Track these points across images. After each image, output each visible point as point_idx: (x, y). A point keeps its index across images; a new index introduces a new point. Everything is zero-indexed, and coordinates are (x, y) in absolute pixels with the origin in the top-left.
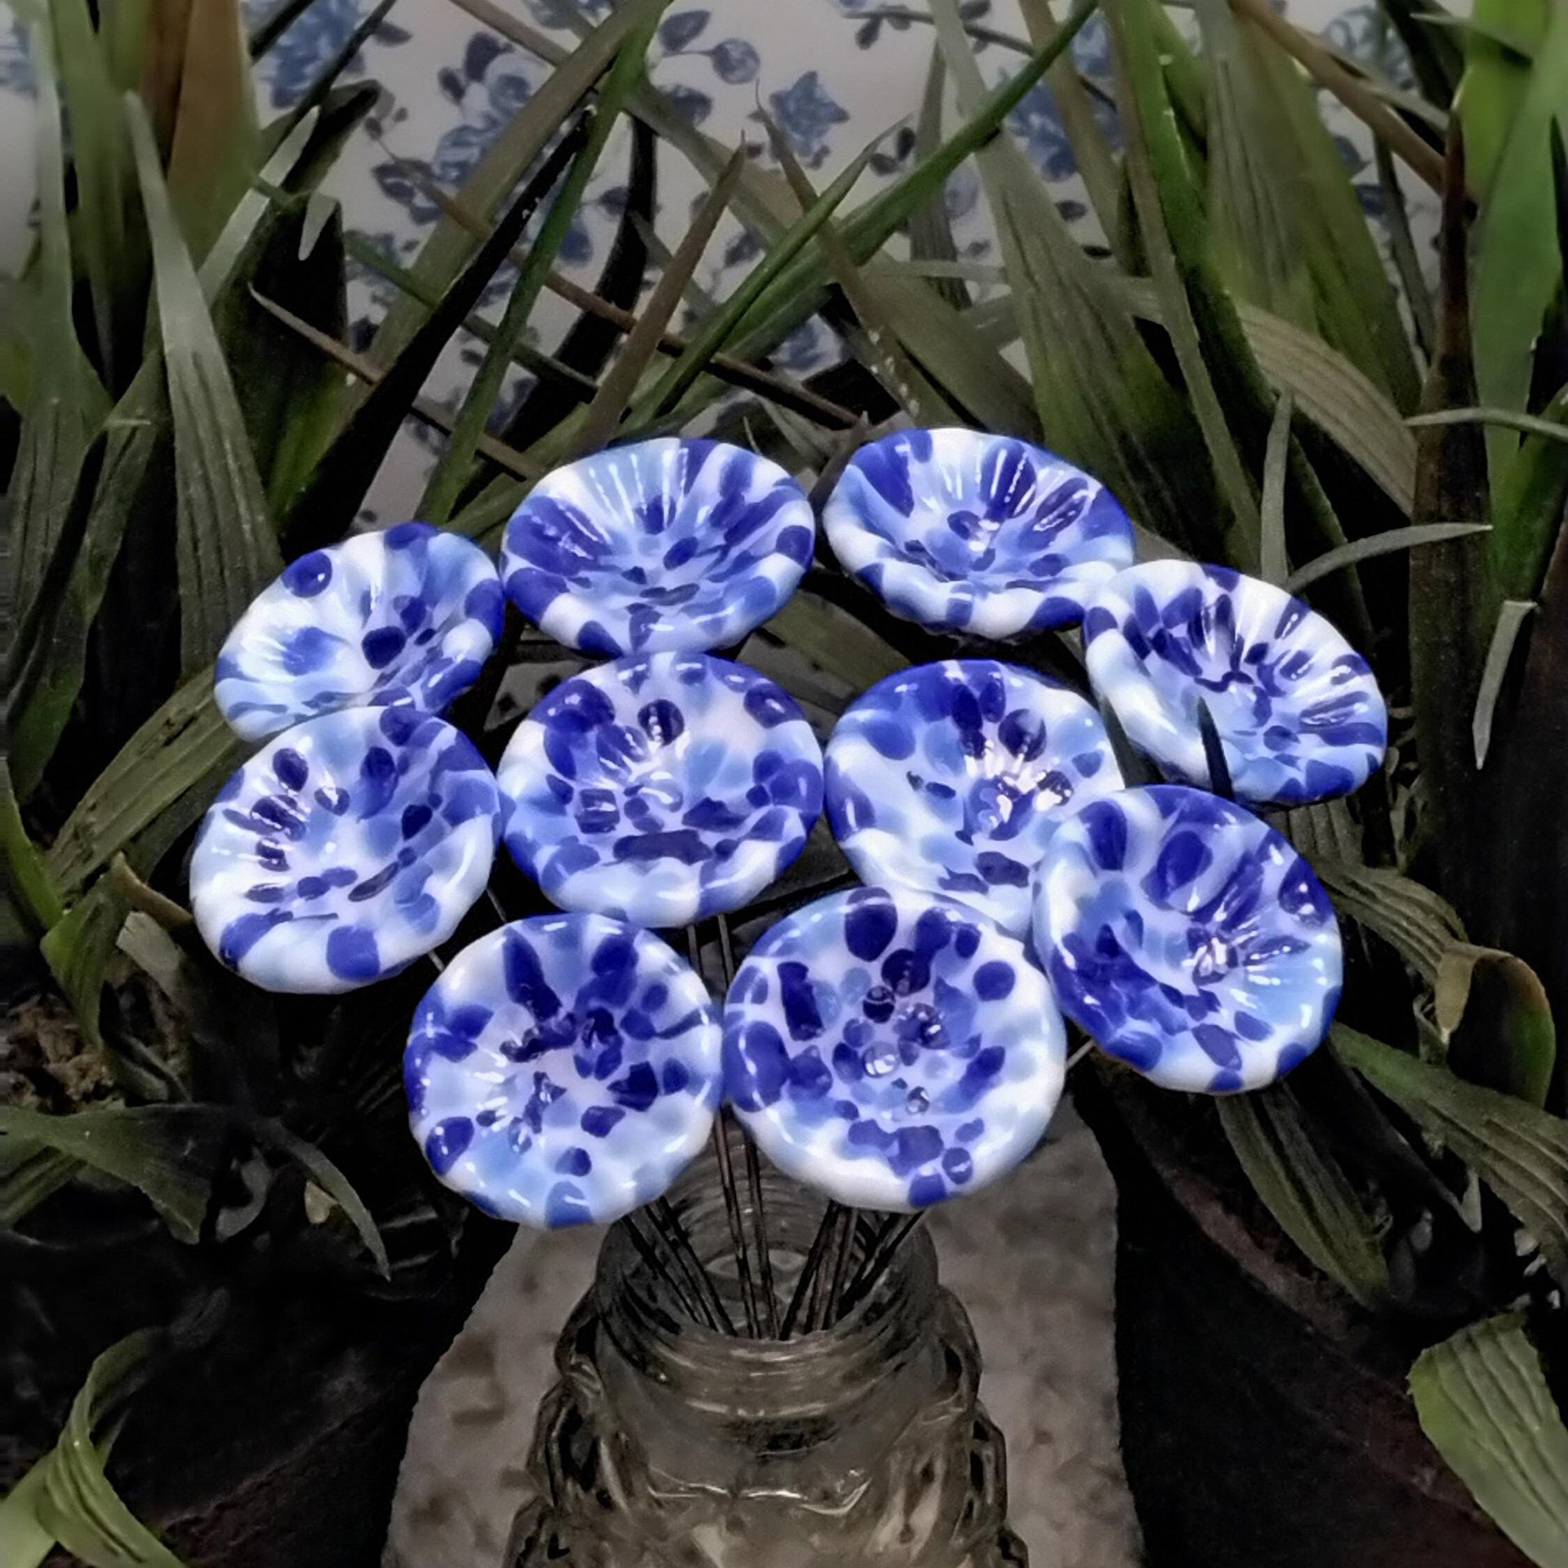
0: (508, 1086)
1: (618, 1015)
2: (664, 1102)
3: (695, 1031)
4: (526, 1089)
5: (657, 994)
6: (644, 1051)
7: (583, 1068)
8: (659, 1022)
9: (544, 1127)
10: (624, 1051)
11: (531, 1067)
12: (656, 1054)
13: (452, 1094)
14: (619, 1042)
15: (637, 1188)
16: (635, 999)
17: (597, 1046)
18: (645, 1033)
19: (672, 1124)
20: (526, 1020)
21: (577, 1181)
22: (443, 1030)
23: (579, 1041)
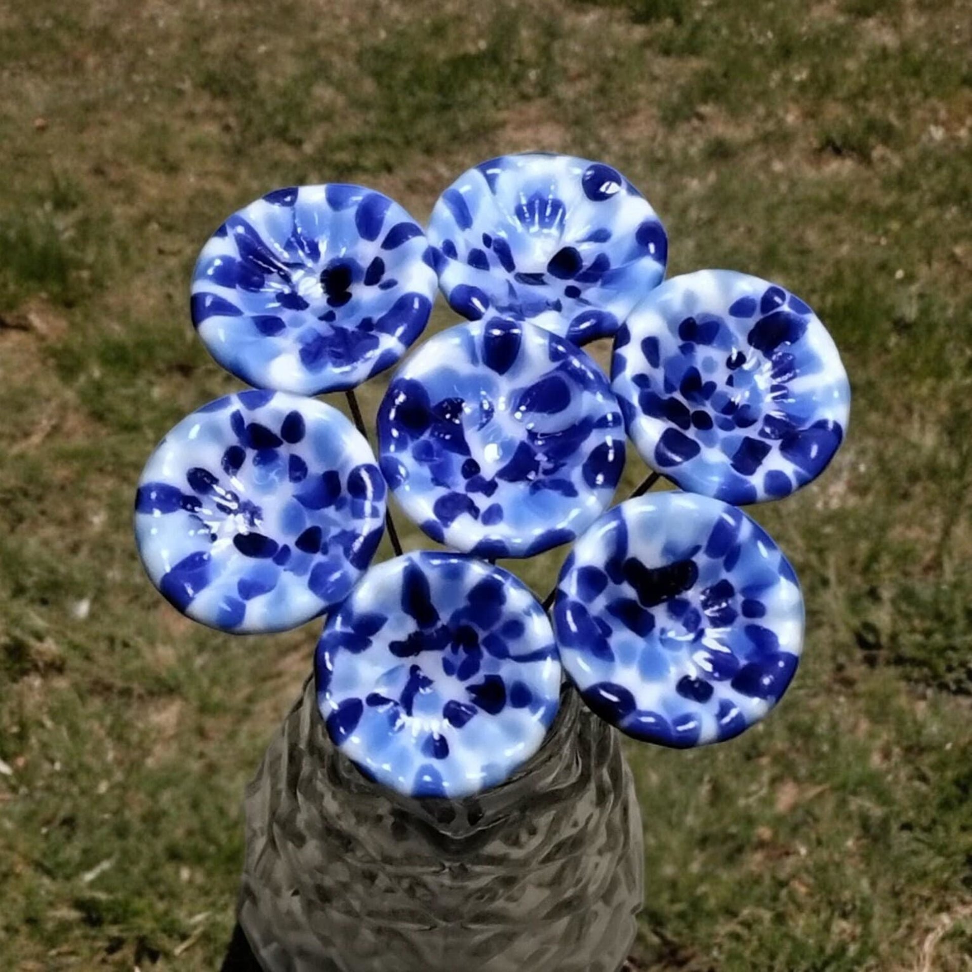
0: (390, 675)
1: (482, 635)
2: (510, 713)
3: (541, 664)
4: (403, 679)
5: (516, 628)
6: (498, 667)
7: (448, 668)
8: (514, 647)
9: (414, 711)
10: (482, 662)
11: (409, 661)
12: (508, 671)
13: (350, 680)
14: (480, 655)
15: (484, 778)
16: (497, 626)
17: (462, 655)
18: (502, 653)
19: (515, 732)
20: (410, 626)
21: (437, 764)
22: (349, 630)
23: (449, 648)
